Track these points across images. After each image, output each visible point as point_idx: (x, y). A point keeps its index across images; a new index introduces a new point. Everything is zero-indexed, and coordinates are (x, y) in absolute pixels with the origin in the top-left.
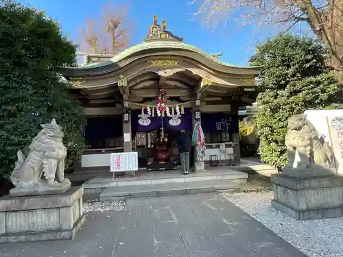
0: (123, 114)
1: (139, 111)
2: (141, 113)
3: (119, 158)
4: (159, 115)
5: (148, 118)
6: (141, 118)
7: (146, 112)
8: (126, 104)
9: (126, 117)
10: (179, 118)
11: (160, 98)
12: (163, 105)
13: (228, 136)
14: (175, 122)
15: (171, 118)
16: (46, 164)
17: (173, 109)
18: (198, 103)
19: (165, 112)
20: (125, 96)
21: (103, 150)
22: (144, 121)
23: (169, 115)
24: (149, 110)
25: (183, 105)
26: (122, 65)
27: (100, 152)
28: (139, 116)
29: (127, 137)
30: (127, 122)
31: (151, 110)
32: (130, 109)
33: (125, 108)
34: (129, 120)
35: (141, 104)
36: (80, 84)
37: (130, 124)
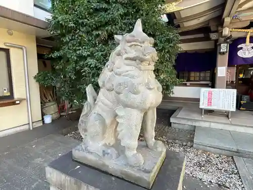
0: (220, 45)
1: (242, 40)
2: (245, 42)
3: (210, 93)
6: (241, 48)
8: (226, 32)
9: (224, 48)
16: (122, 117)
20: (227, 20)
21: (188, 83)
27: (185, 85)
28: (239, 46)
29: (222, 71)
30: (223, 53)
32: (230, 37)
33: (225, 37)
34: (226, 52)
35: (245, 30)
36: (175, 6)
37: (227, 56)
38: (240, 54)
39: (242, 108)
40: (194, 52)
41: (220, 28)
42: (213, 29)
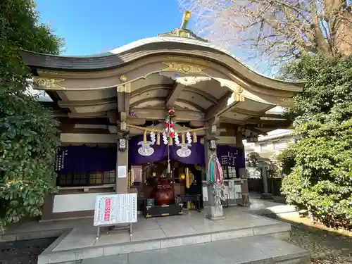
0: (119, 140)
1: (140, 137)
2: (143, 140)
3: (108, 202)
4: (166, 142)
5: (151, 146)
6: (141, 146)
7: (149, 138)
8: (124, 126)
9: (123, 144)
10: (189, 148)
11: (168, 121)
12: (172, 130)
13: (234, 171)
14: (184, 153)
15: (180, 147)
17: (183, 137)
18: (214, 129)
19: (174, 139)
20: (123, 115)
21: (86, 189)
22: (146, 150)
23: (177, 143)
24: (153, 136)
25: (196, 132)
26: (126, 59)
27: (82, 191)
28: (139, 143)
29: (122, 171)
30: (123, 150)
31: (156, 136)
32: (128, 133)
33: (122, 132)
34: (126, 148)
35: (143, 128)
36: (54, 83)
37: (127, 154)
38: (140, 151)
39: (148, 216)
40: (95, 145)
41: (118, 122)
42: (111, 121)
